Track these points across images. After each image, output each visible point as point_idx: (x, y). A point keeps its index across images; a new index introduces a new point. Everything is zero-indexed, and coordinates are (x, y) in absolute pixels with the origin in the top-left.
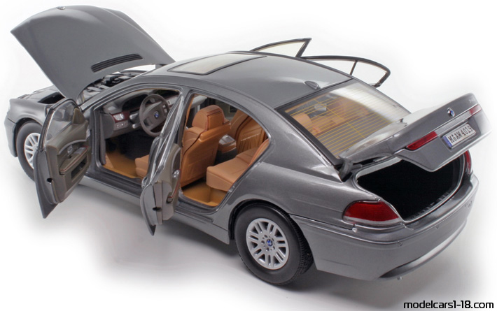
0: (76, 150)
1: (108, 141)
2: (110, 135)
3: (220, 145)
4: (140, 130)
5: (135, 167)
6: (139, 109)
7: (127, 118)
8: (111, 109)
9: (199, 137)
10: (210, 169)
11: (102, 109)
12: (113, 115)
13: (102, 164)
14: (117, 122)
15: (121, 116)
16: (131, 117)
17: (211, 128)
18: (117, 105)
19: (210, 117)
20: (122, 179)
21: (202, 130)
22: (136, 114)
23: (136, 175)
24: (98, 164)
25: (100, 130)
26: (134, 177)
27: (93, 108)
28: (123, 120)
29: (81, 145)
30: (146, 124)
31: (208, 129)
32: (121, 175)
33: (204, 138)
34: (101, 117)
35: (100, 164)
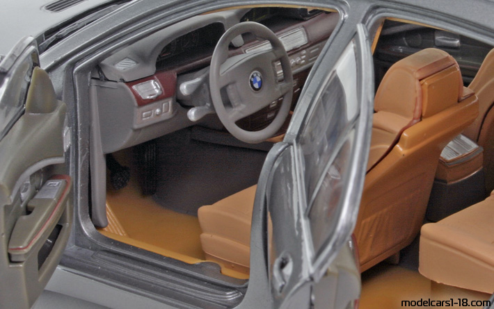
0: (38, 189)
1: (111, 160)
2: (123, 141)
3: (443, 163)
4: (210, 124)
5: (200, 231)
6: (207, 64)
7: (171, 91)
8: (123, 66)
9: (396, 142)
10: (427, 228)
11: (97, 66)
12: (130, 83)
13: (98, 227)
14: (142, 103)
15: (154, 88)
16: (185, 88)
17: (430, 114)
18: (141, 57)
19: (426, 82)
20: (164, 269)
21: (406, 121)
22: (198, 80)
23: (202, 254)
24: (87, 228)
25: (90, 128)
26: (197, 261)
27: (73, 65)
28: (158, 99)
29: (49, 173)
30: (227, 103)
31: (421, 118)
32: (160, 257)
33: (413, 142)
34: (94, 90)
35: (92, 227)
